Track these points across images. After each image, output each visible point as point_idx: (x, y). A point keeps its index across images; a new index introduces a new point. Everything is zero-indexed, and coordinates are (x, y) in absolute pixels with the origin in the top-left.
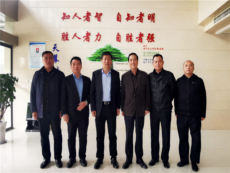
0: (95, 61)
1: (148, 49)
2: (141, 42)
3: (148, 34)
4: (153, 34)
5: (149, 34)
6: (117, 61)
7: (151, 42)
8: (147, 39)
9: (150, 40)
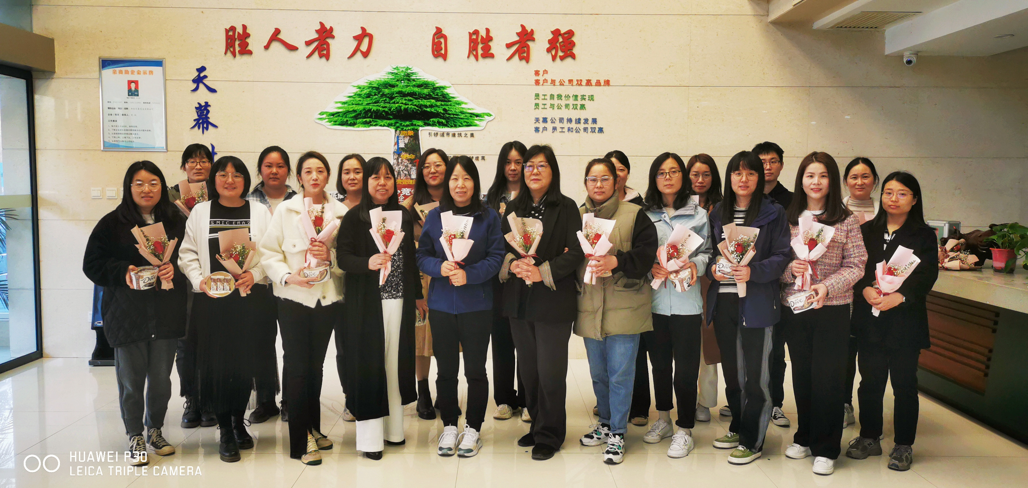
0: (353, 124)
1: (553, 82)
2: (527, 59)
3: (552, 32)
4: (571, 33)
5: (556, 33)
6: (434, 125)
7: (562, 58)
8: (549, 50)
9: (560, 54)
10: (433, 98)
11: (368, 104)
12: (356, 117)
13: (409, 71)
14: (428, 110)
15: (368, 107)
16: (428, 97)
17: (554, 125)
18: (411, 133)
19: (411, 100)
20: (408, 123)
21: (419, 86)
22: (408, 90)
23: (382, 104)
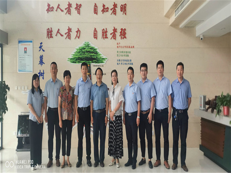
0: (75, 63)
1: (121, 47)
2: (115, 39)
3: (121, 29)
4: (125, 29)
6: (94, 62)
8: (120, 36)
9: (123, 37)
13: (88, 43)
17: (121, 62)
18: (89, 65)
19: (89, 54)
20: (88, 62)
22: (88, 50)
23: (82, 55)
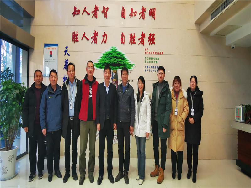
0: (102, 68)
1: (149, 53)
2: (143, 44)
3: (149, 35)
4: (154, 35)
7: (152, 44)
8: (148, 41)
9: (151, 42)
10: (121, 59)
11: (106, 60)
12: (102, 65)
13: (115, 49)
14: (120, 63)
15: (106, 62)
16: (120, 58)
17: (149, 69)
18: (116, 71)
19: (116, 59)
20: (115, 68)
21: (118, 54)
22: (115, 55)
23: (109, 61)
